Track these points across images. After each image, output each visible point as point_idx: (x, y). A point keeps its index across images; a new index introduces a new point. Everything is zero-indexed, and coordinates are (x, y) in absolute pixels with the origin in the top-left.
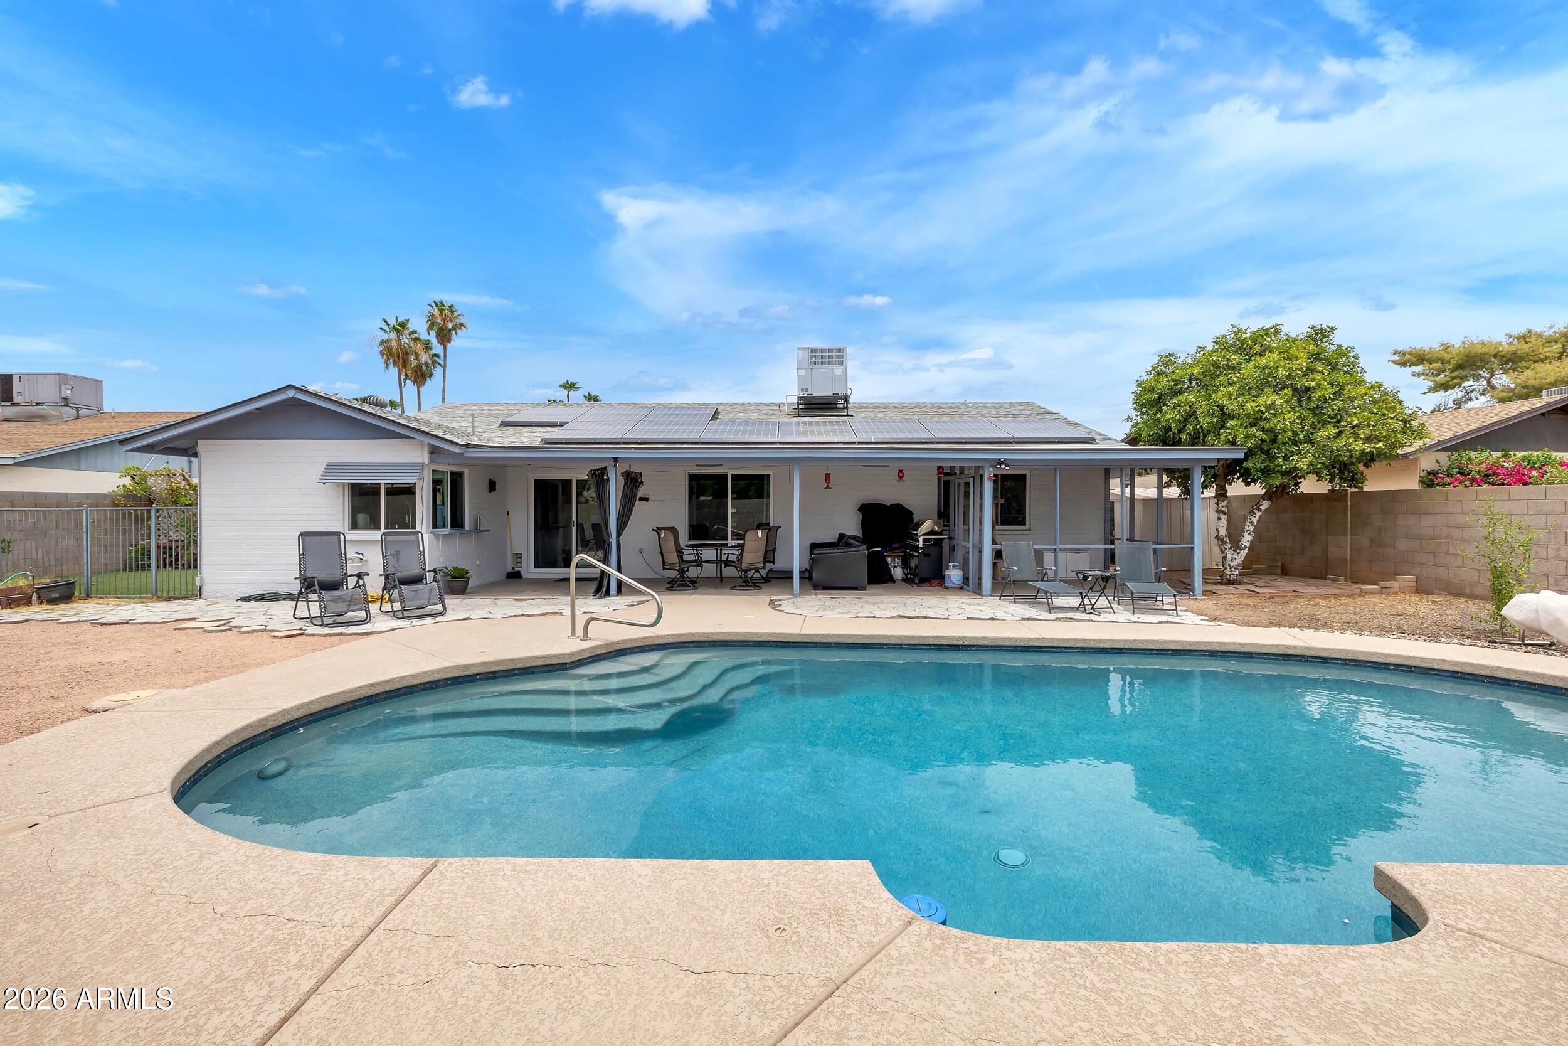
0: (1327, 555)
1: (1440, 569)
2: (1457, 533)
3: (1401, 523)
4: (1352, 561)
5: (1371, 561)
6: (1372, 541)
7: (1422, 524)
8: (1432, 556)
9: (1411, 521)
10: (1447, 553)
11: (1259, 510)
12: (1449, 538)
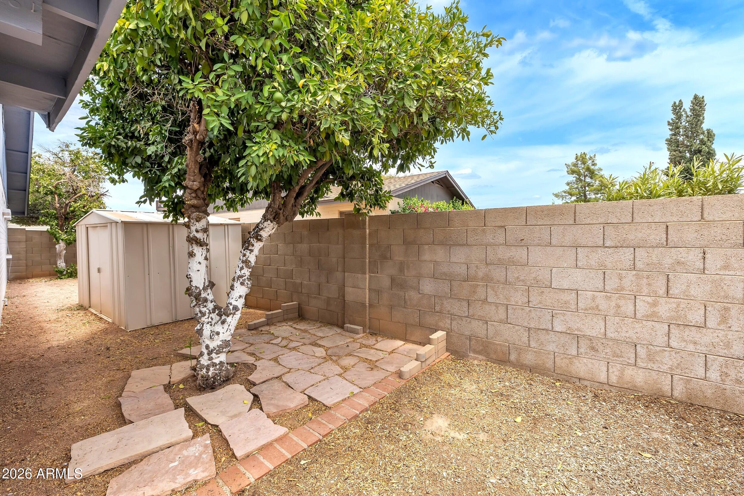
0: (344, 297)
1: (475, 324)
2: (498, 274)
3: (427, 256)
4: (371, 305)
5: (391, 307)
6: (393, 280)
7: (453, 259)
8: (465, 304)
9: (440, 254)
10: (485, 301)
11: (259, 238)
12: (488, 279)
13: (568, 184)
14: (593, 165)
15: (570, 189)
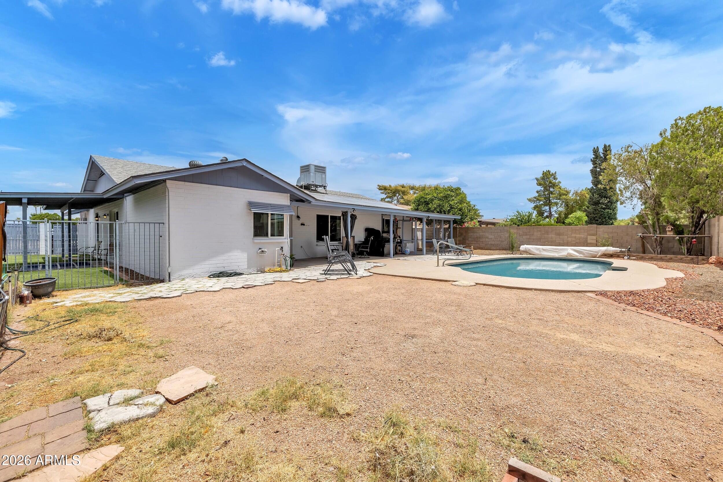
13: (538, 192)
14: (554, 179)
15: (539, 196)
